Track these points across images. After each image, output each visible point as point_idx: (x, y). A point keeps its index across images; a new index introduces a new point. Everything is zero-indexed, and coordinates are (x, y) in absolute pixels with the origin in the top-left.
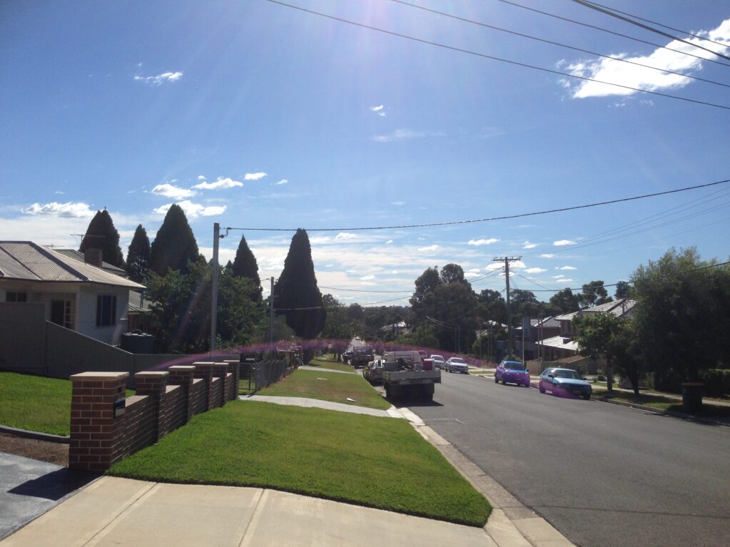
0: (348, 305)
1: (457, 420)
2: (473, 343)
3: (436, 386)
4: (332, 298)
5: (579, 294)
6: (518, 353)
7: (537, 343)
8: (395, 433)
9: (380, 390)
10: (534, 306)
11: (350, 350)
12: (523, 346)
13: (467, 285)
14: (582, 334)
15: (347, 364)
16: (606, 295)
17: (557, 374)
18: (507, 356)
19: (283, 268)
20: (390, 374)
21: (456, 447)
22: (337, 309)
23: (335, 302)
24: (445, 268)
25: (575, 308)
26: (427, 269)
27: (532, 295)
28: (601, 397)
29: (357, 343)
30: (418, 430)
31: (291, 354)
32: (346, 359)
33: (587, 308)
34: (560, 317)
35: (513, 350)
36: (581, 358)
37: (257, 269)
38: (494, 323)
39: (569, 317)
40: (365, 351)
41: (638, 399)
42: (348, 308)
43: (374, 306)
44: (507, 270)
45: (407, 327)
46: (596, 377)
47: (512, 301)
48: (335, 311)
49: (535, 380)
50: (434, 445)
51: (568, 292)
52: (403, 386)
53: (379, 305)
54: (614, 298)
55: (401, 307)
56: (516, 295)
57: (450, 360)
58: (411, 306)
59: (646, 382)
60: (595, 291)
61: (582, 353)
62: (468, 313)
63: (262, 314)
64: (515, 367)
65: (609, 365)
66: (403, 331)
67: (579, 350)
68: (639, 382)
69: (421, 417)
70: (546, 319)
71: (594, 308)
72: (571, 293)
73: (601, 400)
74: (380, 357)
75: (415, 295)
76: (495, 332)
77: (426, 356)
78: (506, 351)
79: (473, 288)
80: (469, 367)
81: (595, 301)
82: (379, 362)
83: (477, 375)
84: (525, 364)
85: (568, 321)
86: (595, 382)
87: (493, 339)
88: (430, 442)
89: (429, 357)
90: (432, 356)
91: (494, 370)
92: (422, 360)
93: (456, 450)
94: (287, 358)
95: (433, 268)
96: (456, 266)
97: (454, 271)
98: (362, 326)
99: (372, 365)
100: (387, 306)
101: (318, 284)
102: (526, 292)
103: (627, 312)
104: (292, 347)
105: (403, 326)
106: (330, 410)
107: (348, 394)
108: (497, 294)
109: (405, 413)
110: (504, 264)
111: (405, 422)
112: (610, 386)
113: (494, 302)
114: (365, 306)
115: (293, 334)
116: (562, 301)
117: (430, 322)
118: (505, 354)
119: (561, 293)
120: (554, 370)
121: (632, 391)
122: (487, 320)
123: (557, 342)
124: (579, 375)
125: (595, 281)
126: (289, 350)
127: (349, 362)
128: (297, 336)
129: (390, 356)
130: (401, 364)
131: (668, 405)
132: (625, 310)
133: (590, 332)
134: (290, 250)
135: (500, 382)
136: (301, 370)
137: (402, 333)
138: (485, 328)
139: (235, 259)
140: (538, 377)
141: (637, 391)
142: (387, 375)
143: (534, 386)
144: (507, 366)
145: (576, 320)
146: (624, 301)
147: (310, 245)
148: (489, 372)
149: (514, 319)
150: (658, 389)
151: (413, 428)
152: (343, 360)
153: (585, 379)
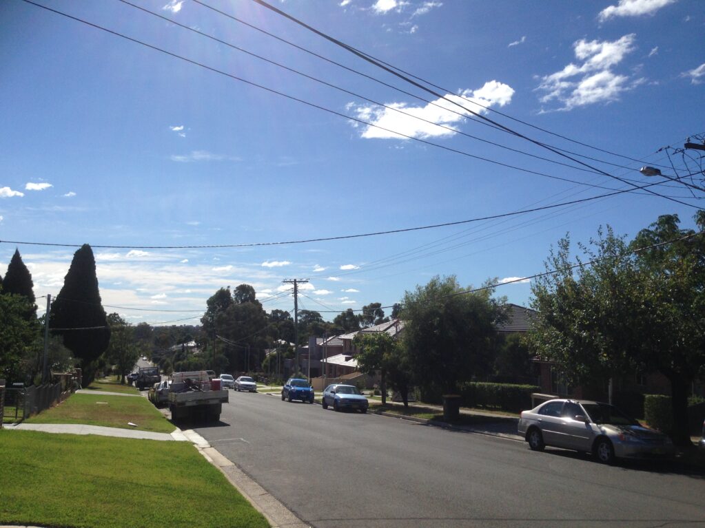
0: (135, 324)
1: (242, 439)
2: (262, 362)
3: (224, 405)
4: (118, 317)
5: (359, 315)
6: (304, 370)
7: (322, 361)
8: (177, 457)
9: (167, 412)
10: (321, 325)
11: (135, 371)
12: (308, 364)
13: (258, 305)
14: (362, 352)
15: (133, 386)
16: (383, 316)
17: (338, 390)
18: (294, 374)
19: (63, 284)
20: (176, 396)
21: (239, 467)
22: (122, 329)
23: (122, 322)
24: (238, 288)
25: (357, 328)
26: (219, 289)
27: (319, 315)
28: (376, 410)
29: (144, 364)
30: (202, 452)
31: (67, 377)
32: (131, 380)
33: (366, 327)
34: (343, 336)
35: (299, 368)
36: (360, 374)
37: (32, 285)
38: (283, 342)
39: (351, 336)
40: (151, 372)
41: (407, 411)
42: (135, 328)
43: (164, 325)
44: (296, 291)
45: (197, 347)
46: (373, 392)
47: (300, 320)
48: (120, 332)
49: (319, 396)
50: (218, 467)
51: (350, 312)
52: (190, 407)
53: (170, 325)
54: (390, 318)
55: (191, 326)
56: (304, 315)
57: (239, 379)
58: (201, 324)
59: (414, 395)
60: (374, 311)
61: (361, 370)
62: (259, 332)
63: (35, 334)
64: (300, 384)
65: (383, 381)
66: (193, 350)
67: (358, 367)
68: (409, 395)
69: (206, 439)
70: (330, 338)
71: (373, 328)
72: (352, 313)
73: (376, 413)
74: (166, 377)
75: (207, 314)
76: (284, 351)
77: (214, 376)
78: (293, 369)
79: (264, 308)
80: (258, 385)
81: (374, 321)
82: (166, 383)
83: (265, 393)
84: (311, 382)
85: (349, 340)
86: (372, 396)
87: (282, 357)
88: (214, 464)
89: (218, 376)
90: (221, 375)
91: (282, 388)
92: (210, 379)
93: (239, 471)
94: (63, 381)
95: (225, 288)
96: (249, 286)
97: (246, 292)
98: (149, 346)
99: (158, 387)
100: (178, 325)
101: (103, 303)
102: (312, 312)
103: (400, 331)
104: (69, 370)
105: (193, 345)
106: (107, 437)
107: (130, 418)
108: (287, 314)
109: (191, 436)
110: (293, 286)
111: (189, 445)
112: (384, 400)
113: (283, 322)
114: (154, 326)
115: (71, 356)
116: (345, 320)
117: (221, 342)
118: (293, 372)
119: (344, 314)
120: (335, 386)
121: (402, 404)
122: (276, 339)
123: (339, 360)
124: (358, 390)
125: (374, 303)
126: (66, 373)
127: (134, 384)
128: (75, 357)
129: (177, 376)
130: (188, 385)
131: (432, 416)
132: (398, 330)
133: (368, 350)
134: (71, 266)
135: (287, 399)
136: (78, 394)
137: (192, 353)
138: (274, 346)
139: (7, 274)
140: (322, 393)
141: (406, 403)
142: (173, 397)
143: (318, 402)
144: (293, 384)
145: (357, 339)
146: (398, 322)
147: (94, 262)
148: (276, 391)
149: (302, 338)
150: (424, 401)
151: (198, 451)
152: (127, 381)
153: (363, 394)
